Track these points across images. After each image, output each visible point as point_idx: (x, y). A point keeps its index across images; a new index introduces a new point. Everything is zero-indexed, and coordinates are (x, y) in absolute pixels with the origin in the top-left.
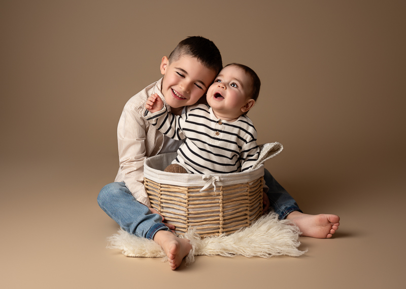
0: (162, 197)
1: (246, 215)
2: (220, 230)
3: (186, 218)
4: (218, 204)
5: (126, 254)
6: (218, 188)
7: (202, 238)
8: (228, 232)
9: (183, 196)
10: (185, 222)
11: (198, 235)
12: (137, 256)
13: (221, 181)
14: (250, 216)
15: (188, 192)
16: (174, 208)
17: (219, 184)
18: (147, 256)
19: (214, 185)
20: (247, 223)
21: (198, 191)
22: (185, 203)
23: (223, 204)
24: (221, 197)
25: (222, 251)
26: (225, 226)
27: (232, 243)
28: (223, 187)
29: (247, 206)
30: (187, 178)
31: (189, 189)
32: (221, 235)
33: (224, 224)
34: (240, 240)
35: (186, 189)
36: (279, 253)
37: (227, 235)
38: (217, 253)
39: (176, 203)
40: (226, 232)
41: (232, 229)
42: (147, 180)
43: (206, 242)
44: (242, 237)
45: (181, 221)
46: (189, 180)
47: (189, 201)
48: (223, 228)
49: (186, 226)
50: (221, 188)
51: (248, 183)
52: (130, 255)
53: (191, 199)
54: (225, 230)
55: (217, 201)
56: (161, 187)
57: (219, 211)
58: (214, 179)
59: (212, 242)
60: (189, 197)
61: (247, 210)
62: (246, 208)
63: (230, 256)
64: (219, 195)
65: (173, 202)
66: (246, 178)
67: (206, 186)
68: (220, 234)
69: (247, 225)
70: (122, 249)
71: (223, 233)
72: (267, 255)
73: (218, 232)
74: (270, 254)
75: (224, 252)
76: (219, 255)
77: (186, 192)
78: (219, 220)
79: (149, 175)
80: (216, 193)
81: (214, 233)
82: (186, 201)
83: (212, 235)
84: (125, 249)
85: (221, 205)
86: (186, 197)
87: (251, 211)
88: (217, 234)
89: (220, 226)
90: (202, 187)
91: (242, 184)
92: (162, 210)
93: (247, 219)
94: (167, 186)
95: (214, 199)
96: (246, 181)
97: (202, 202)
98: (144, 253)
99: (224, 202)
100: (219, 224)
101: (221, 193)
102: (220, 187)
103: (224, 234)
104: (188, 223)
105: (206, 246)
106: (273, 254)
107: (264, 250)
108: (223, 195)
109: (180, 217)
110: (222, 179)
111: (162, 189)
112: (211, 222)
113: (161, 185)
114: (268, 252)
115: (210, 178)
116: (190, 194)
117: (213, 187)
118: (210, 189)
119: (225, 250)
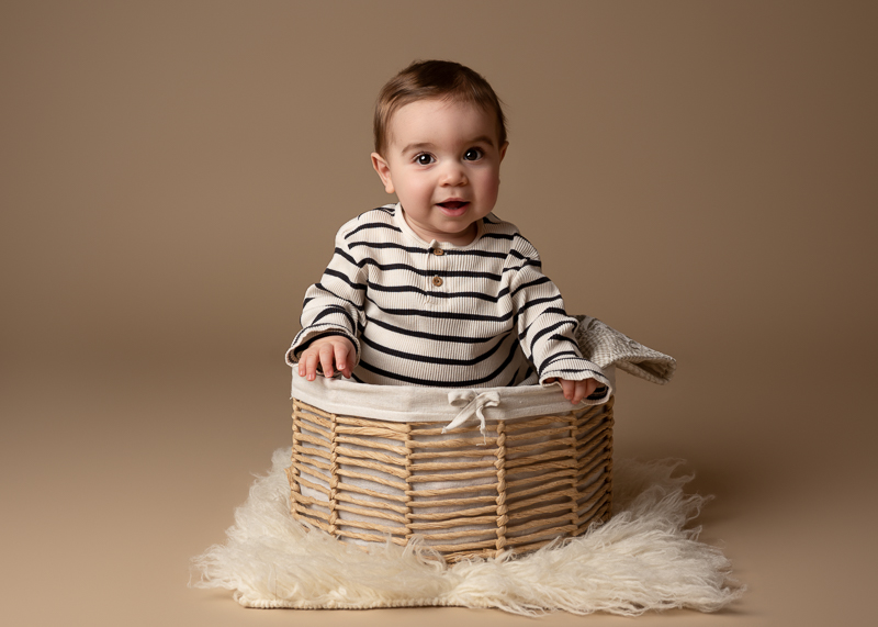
0: (341, 449)
1: (568, 499)
2: (499, 542)
3: (405, 509)
4: (491, 471)
5: (244, 601)
6: (490, 428)
7: (450, 563)
8: (522, 549)
9: (396, 448)
10: (401, 518)
11: (439, 555)
13: (501, 406)
14: (580, 504)
15: (412, 438)
17: (497, 415)
18: (300, 604)
19: (480, 416)
20: (571, 522)
21: (439, 435)
22: (403, 467)
23: (506, 469)
24: (500, 451)
25: (504, 597)
26: (511, 530)
27: (533, 580)
28: (506, 423)
29: (571, 477)
30: (407, 397)
31: (413, 428)
32: (501, 554)
33: (508, 525)
34: (554, 568)
35: (406, 428)
36: (665, 602)
37: (520, 556)
38: (491, 604)
39: (378, 466)
40: (516, 546)
41: (529, 538)
42: (302, 406)
43: (461, 573)
44: (560, 562)
45: (393, 516)
46: (413, 404)
47: (413, 461)
48: (507, 537)
49: (405, 530)
50: (500, 426)
51: (570, 414)
52: (256, 603)
53: (418, 455)
54: (511, 541)
55: (490, 462)
56: (338, 424)
57: (495, 492)
58: (480, 402)
59: (479, 574)
60: (413, 450)
61: (570, 486)
62: (567, 481)
63: (527, 613)
64: (494, 445)
65: (370, 464)
67: (459, 420)
68: (497, 552)
69: (570, 527)
70: (231, 586)
71: (506, 548)
72: (632, 607)
73: (494, 548)
74: (639, 606)
75: (512, 603)
76: (495, 608)
77: (405, 438)
78: (494, 513)
79: (307, 391)
80: (486, 440)
81: (481, 549)
82: (405, 461)
83: (476, 555)
84: (241, 587)
85: (500, 473)
86: (405, 450)
87: (581, 490)
88: (489, 553)
89: (498, 531)
90: (449, 422)
91: (556, 415)
92: (340, 486)
93: (570, 511)
94: (353, 421)
95: (482, 457)
97: (449, 464)
99: (509, 464)
100: (494, 524)
101: (500, 439)
102: (497, 422)
103: (510, 553)
104: (412, 521)
106: (651, 605)
107: (623, 595)
108: (506, 445)
109: (390, 506)
110: (504, 400)
111: (339, 429)
112: (475, 520)
113: (339, 419)
114: (635, 600)
115: (471, 399)
116: (416, 443)
117: (479, 423)
118: (471, 427)
119: (514, 597)
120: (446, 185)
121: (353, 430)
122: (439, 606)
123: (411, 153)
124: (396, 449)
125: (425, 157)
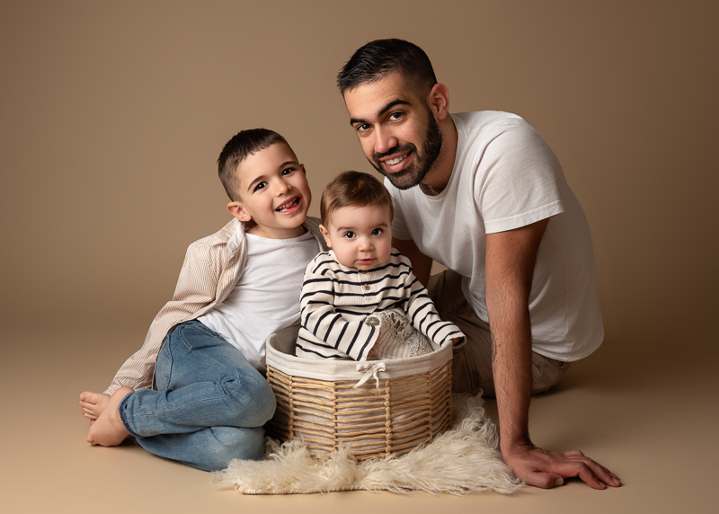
0: (295, 396)
1: (427, 423)
2: (387, 449)
3: (333, 430)
4: (383, 408)
5: (241, 489)
6: (382, 383)
7: (359, 461)
8: (399, 451)
9: (327, 395)
10: (331, 436)
11: (353, 457)
12: (259, 491)
13: (387, 371)
14: (433, 424)
15: (336, 390)
16: (314, 415)
17: (385, 376)
18: (274, 491)
19: (376, 377)
20: (428, 435)
21: (351, 388)
22: (332, 407)
23: (390, 407)
24: (387, 396)
25: (392, 484)
26: (394, 442)
27: (407, 471)
28: (390, 380)
29: (429, 409)
31: (337, 384)
32: (389, 456)
33: (392, 439)
34: (419, 465)
35: (333, 384)
36: (482, 486)
37: (399, 456)
38: (384, 488)
39: (316, 406)
40: (396, 451)
41: (405, 445)
42: (273, 369)
43: (367, 468)
44: (422, 460)
45: (326, 435)
46: (337, 370)
47: (337, 403)
48: (392, 445)
49: (333, 443)
50: (387, 382)
51: (428, 373)
52: (248, 491)
53: (340, 399)
54: (394, 448)
55: (382, 403)
56: (293, 382)
57: (384, 420)
58: (376, 369)
59: (375, 470)
60: (337, 397)
61: (428, 415)
62: (426, 412)
63: (404, 492)
64: (384, 393)
65: (312, 405)
66: (426, 365)
67: (364, 380)
69: (430, 438)
70: (234, 482)
71: (391, 452)
72: (462, 490)
73: (385, 452)
74: (466, 489)
75: (395, 486)
76: (386, 490)
77: (333, 390)
78: (384, 432)
79: (275, 361)
80: (379, 390)
81: (377, 453)
82: (333, 403)
83: (374, 456)
84: (239, 482)
85: (387, 409)
86: (333, 397)
87: (433, 416)
88: (382, 455)
89: (387, 442)
90: (358, 381)
91: (419, 375)
93: (428, 429)
94: (302, 380)
95: (377, 400)
96: (426, 369)
98: (269, 487)
99: (393, 404)
100: (384, 438)
101: (387, 390)
102: (386, 380)
103: (394, 455)
104: (337, 437)
105: (366, 475)
106: (473, 488)
107: (455, 483)
108: (390, 393)
109: (324, 429)
110: (389, 368)
111: (294, 384)
112: (373, 436)
113: (294, 379)
114: (464, 486)
115: (370, 368)
116: (339, 393)
117: (376, 381)
118: (370, 383)
119: (396, 482)
120: (362, 251)
121: (302, 385)
122: (354, 490)
123: (342, 231)
124: (327, 397)
125: (350, 233)
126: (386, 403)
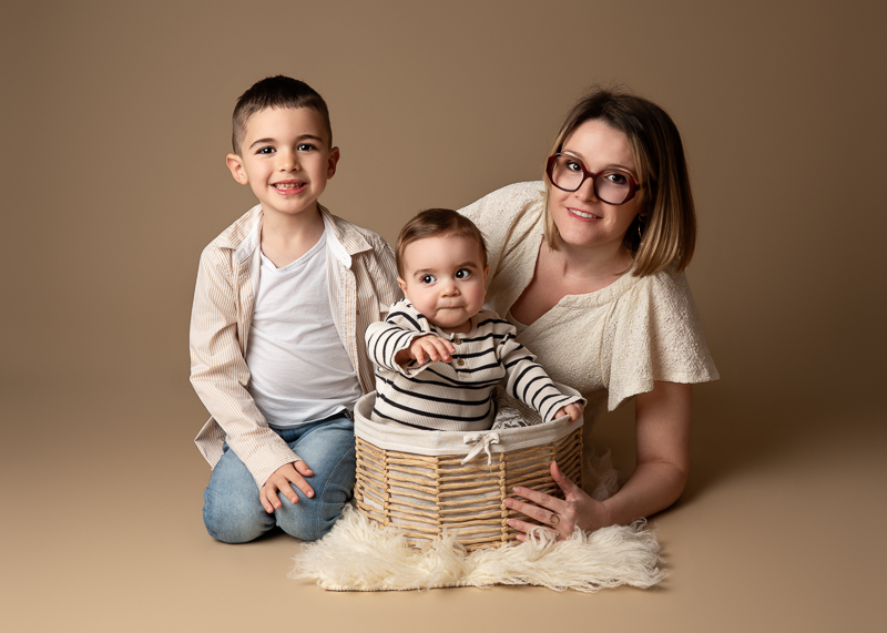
0: (390, 475)
2: (503, 537)
3: (437, 516)
4: (497, 487)
5: (324, 585)
6: (495, 458)
7: (469, 551)
9: (429, 473)
10: (434, 522)
11: (462, 546)
12: (346, 588)
13: (501, 442)
15: (440, 467)
17: (499, 449)
18: (363, 588)
19: (487, 451)
21: (459, 465)
22: (435, 487)
23: (506, 485)
24: (502, 474)
25: (505, 575)
27: (523, 559)
28: (505, 454)
30: (436, 439)
31: (440, 460)
32: (504, 545)
35: (435, 460)
37: (516, 546)
38: (498, 582)
39: (415, 487)
42: (362, 442)
43: (476, 560)
45: (429, 520)
46: (440, 443)
47: (441, 483)
48: (508, 533)
49: (437, 530)
50: (502, 456)
51: (551, 444)
52: (332, 587)
53: (445, 479)
55: (496, 481)
56: (388, 457)
57: (499, 501)
58: (486, 441)
59: (487, 561)
60: (441, 475)
64: (498, 470)
66: (548, 435)
67: (473, 453)
68: (502, 544)
70: (315, 576)
71: (508, 541)
72: (590, 586)
73: (500, 540)
74: (595, 585)
76: (500, 584)
77: (435, 467)
78: (499, 517)
79: (365, 433)
80: (492, 466)
81: (491, 542)
82: (435, 483)
83: (485, 546)
84: (322, 576)
85: (503, 488)
86: (436, 475)
88: (497, 544)
89: (502, 529)
90: (466, 456)
91: (541, 446)
92: (390, 500)
94: (398, 455)
95: (489, 478)
96: (549, 439)
97: (466, 484)
98: (357, 582)
99: (509, 482)
100: (500, 524)
101: (502, 465)
102: (500, 454)
103: (511, 543)
104: (442, 523)
105: (475, 568)
106: (604, 585)
107: (585, 577)
108: (506, 469)
109: (426, 514)
110: (504, 438)
111: (389, 460)
112: (486, 522)
113: (388, 454)
114: (594, 581)
115: (480, 440)
116: (442, 470)
117: (487, 455)
118: (481, 457)
119: (510, 572)
120: (445, 296)
121: (398, 461)
122: (460, 586)
123: (419, 276)
124: (429, 475)
126: (500, 482)
